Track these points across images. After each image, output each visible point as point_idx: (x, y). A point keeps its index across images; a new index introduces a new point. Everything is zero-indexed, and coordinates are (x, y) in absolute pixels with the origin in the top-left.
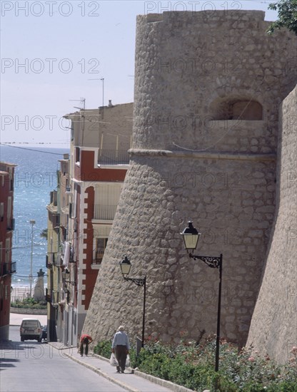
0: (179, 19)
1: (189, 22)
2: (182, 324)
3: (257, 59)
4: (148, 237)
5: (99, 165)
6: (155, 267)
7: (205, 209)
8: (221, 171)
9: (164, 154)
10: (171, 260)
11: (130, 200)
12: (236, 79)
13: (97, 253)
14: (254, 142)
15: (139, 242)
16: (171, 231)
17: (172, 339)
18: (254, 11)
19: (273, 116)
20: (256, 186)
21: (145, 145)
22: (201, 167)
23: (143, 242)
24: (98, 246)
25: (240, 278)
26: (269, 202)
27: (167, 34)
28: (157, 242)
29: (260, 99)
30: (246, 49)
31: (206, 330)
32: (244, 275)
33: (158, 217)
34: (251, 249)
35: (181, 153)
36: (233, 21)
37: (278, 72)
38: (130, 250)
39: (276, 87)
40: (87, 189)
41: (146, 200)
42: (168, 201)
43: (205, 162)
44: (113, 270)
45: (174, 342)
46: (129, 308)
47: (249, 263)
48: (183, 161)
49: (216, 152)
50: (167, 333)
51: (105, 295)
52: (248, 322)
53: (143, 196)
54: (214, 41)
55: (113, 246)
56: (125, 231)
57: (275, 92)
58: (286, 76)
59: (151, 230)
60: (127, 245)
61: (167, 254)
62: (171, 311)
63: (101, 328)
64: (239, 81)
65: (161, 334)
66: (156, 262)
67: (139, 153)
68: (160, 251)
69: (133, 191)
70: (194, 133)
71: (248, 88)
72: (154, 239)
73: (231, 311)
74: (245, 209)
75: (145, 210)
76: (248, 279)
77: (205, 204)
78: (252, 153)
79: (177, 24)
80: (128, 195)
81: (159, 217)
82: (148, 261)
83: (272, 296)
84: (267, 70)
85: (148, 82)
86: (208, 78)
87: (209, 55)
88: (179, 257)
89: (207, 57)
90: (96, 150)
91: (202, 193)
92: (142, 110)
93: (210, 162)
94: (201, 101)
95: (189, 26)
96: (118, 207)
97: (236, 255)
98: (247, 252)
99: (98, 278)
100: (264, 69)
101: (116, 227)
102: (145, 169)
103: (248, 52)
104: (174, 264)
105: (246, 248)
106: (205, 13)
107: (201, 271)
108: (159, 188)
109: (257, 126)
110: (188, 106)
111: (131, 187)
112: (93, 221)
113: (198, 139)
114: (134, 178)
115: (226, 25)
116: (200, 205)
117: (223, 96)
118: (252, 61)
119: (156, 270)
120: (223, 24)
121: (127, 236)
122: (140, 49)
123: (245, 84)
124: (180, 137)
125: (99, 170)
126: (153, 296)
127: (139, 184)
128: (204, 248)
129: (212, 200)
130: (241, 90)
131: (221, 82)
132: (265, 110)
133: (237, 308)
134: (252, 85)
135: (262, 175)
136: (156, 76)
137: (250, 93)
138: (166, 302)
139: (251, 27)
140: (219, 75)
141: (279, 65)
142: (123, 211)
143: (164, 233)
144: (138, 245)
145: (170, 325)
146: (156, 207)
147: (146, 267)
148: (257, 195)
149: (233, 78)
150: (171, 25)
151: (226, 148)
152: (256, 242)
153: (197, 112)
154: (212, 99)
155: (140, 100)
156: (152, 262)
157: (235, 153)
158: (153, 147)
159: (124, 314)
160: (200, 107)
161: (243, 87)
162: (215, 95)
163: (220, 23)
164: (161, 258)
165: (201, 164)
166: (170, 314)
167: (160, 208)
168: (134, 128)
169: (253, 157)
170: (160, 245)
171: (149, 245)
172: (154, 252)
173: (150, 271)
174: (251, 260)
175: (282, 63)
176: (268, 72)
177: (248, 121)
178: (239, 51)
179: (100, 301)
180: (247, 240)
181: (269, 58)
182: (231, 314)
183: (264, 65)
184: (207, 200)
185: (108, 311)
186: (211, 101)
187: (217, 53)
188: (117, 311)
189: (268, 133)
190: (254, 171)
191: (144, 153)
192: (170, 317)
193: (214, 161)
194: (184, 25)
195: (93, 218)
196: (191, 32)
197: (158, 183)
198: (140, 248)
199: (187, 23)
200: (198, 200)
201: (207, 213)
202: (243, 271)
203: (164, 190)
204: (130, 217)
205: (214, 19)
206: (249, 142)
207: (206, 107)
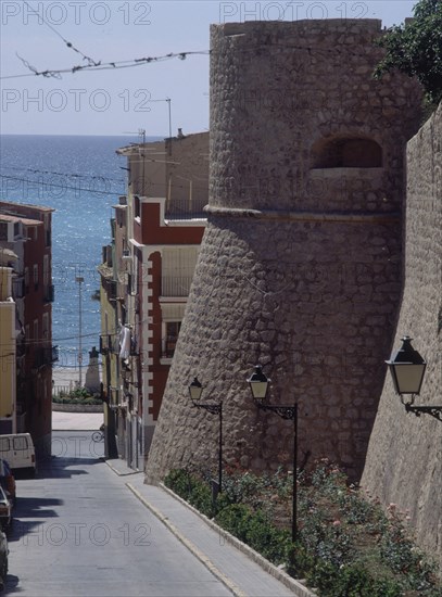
0: (266, 32)
1: (280, 36)
2: (281, 443)
3: (373, 85)
4: (233, 328)
5: (166, 222)
6: (242, 368)
7: (308, 289)
8: (328, 237)
9: (251, 214)
10: (264, 358)
11: (208, 277)
12: (345, 112)
13: (167, 343)
14: (372, 197)
15: (221, 334)
16: (264, 319)
17: (268, 465)
18: (366, 21)
19: (395, 162)
20: (375, 256)
21: (226, 202)
22: (301, 233)
23: (227, 335)
24: (168, 334)
25: (355, 381)
26: (392, 277)
27: (251, 51)
28: (244, 334)
29: (377, 138)
30: (358, 71)
31: (313, 451)
32: (361, 377)
33: (245, 301)
34: (370, 342)
35: (274, 214)
36: (338, 35)
37: (401, 101)
38: (209, 345)
39: (399, 122)
40: (151, 256)
41: (228, 277)
42: (258, 278)
43: (307, 225)
44: (188, 372)
45: (270, 469)
46: (210, 423)
47: (369, 361)
48: (277, 224)
49: (320, 212)
50: (261, 456)
51: (178, 406)
53: (224, 271)
54: (314, 62)
55: (187, 340)
56: (202, 319)
57: (398, 129)
58: (412, 106)
59: (236, 319)
60: (205, 339)
61: (258, 350)
62: (266, 427)
63: (173, 450)
64: (349, 115)
65: (254, 458)
66: (244, 362)
67: (218, 212)
68: (249, 347)
69: (212, 265)
70: (291, 187)
71: (361, 124)
72: (241, 330)
73: (345, 425)
74: (361, 288)
75: (228, 291)
76: (366, 382)
77: (307, 282)
78: (368, 212)
79: (264, 39)
80: (205, 270)
81: (248, 299)
82: (233, 361)
83: (390, 414)
84: (386, 99)
85: (227, 116)
86: (308, 111)
87: (309, 80)
88: (274, 354)
89: (305, 84)
90: (162, 201)
91: (302, 268)
92: (220, 154)
93: (312, 225)
94: (299, 143)
95: (280, 41)
96: (193, 286)
97: (350, 350)
98: (364, 345)
99: (168, 382)
100: (381, 98)
101: (191, 314)
102: (227, 235)
103: (360, 75)
104: (269, 363)
105: (364, 340)
106: (300, 24)
107: (304, 372)
108: (246, 260)
109: (374, 175)
110: (282, 149)
111: (208, 259)
112: (161, 299)
113: (295, 194)
114: (212, 246)
115: (330, 39)
116: (301, 283)
117: (328, 136)
118: (366, 87)
119: (244, 372)
120: (326, 39)
121: (205, 325)
122: (216, 71)
123: (357, 119)
124: (271, 192)
125: (167, 228)
126: (242, 408)
127: (218, 255)
128: (308, 342)
129: (316, 277)
130: (352, 127)
131: (325, 117)
132: (385, 153)
133: (352, 421)
134: (366, 121)
135: (383, 241)
136: (238, 109)
137: (364, 130)
138: (258, 415)
139: (363, 41)
140: (322, 106)
141: (402, 93)
142: (198, 292)
143: (254, 321)
144: (220, 338)
145: (264, 446)
146: (243, 287)
147: (231, 369)
148: (377, 269)
149: (341, 111)
150: (256, 40)
151: (332, 205)
152: (377, 332)
153: (294, 158)
154: (313, 140)
155: (218, 141)
156: (238, 361)
157: (346, 212)
158: (237, 205)
159: (203, 432)
160: (297, 151)
161: (354, 123)
162: (317, 134)
163: (321, 37)
164: (250, 355)
165: (301, 227)
166: (265, 432)
167: (247, 289)
168: (211, 178)
169: (370, 218)
170: (249, 339)
171: (234, 338)
172: (241, 348)
173: (237, 373)
174: (370, 356)
175: (406, 90)
176: (388, 102)
177: (362, 169)
178: (348, 74)
179: (172, 415)
180: (364, 329)
181: (388, 83)
182: (346, 430)
183: (382, 93)
184: (310, 276)
185: (182, 428)
186: (313, 142)
187: (318, 77)
188: (195, 428)
189: (390, 184)
190: (371, 235)
191: (224, 213)
192: (264, 435)
193: (318, 224)
194: (274, 41)
195: (160, 295)
196: (282, 50)
197: (244, 255)
198: (222, 342)
199: (278, 37)
200: (297, 277)
201: (310, 294)
202: (361, 372)
203: (253, 264)
204: (208, 300)
205: (313, 32)
206: (365, 197)
207: (305, 151)
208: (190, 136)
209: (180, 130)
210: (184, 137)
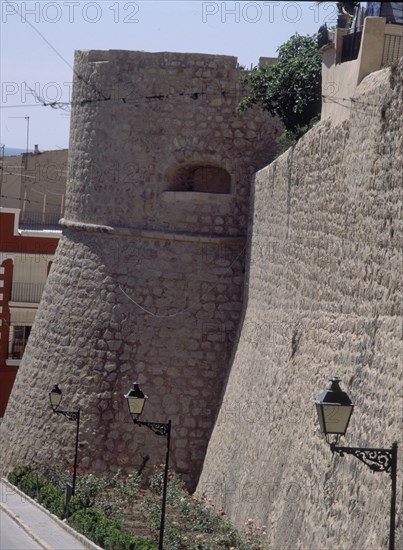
0: (129, 61)
1: (141, 65)
2: (120, 448)
3: (226, 116)
4: (82, 335)
5: (20, 231)
6: (89, 375)
7: (154, 303)
8: (176, 256)
9: (105, 230)
10: (109, 366)
11: (60, 286)
12: (199, 141)
13: (13, 345)
14: (219, 221)
15: (70, 341)
16: (111, 329)
17: (108, 466)
18: (223, 57)
19: (243, 190)
20: (219, 276)
21: (81, 218)
22: (151, 250)
23: (75, 342)
24: (15, 337)
25: (195, 393)
26: (234, 297)
27: (114, 78)
28: (92, 343)
29: (228, 167)
30: (213, 104)
31: (151, 456)
32: (200, 389)
33: (94, 311)
34: (210, 357)
35: (126, 231)
36: (196, 68)
37: (251, 134)
38: (57, 351)
39: (249, 153)
40: (4, 262)
41: (80, 288)
42: (108, 291)
43: (157, 244)
44: (36, 375)
45: (110, 471)
46: (55, 425)
47: (208, 374)
48: (129, 240)
49: (171, 232)
50: (102, 459)
51: (25, 406)
52: (203, 448)
53: (76, 282)
55: (36, 344)
56: (53, 325)
57: (247, 159)
58: (261, 139)
59: (85, 327)
60: (54, 345)
61: (105, 359)
62: (108, 431)
63: (17, 448)
64: (202, 143)
65: (95, 460)
66: (91, 368)
67: (73, 226)
68: (96, 355)
69: (64, 276)
70: (144, 207)
71: (213, 153)
72: (89, 338)
73: (183, 433)
74: (204, 306)
75: (79, 301)
76: (205, 394)
77: (154, 297)
78: (215, 235)
79: (126, 67)
80: (57, 280)
81: (97, 310)
82: (81, 366)
83: (233, 426)
84: (237, 131)
85: (87, 137)
86: (164, 138)
87: (166, 109)
88: (119, 363)
89: (163, 112)
90: (17, 212)
91: (150, 284)
92: (78, 172)
93: (162, 244)
94: (154, 166)
95: (142, 71)
96: (44, 294)
97: (192, 363)
98: (205, 359)
99: (16, 383)
100: (234, 130)
101: (41, 320)
102: (80, 248)
103: (215, 107)
104: (114, 371)
105: (205, 355)
106: (162, 56)
107: (147, 382)
108: (97, 273)
109: (223, 201)
110: (138, 171)
111: (61, 269)
112: (11, 304)
113: (148, 214)
114: (64, 258)
115: (188, 72)
116: (149, 297)
117: (182, 161)
118: (219, 119)
119: (90, 378)
120: (185, 70)
121: (54, 332)
122: (78, 95)
123: (210, 148)
124: (125, 211)
125: (20, 237)
126: (86, 412)
127: (71, 267)
128: (152, 353)
129: (163, 292)
130: (204, 155)
131: (179, 143)
132: (234, 181)
133: (190, 429)
134: (218, 150)
135: (228, 263)
136: (97, 131)
137: (216, 159)
138: (101, 420)
139: (219, 76)
140: (178, 134)
141: (252, 126)
142: (50, 300)
143: (102, 331)
144: (69, 345)
145: (106, 449)
146: (93, 298)
147: (78, 374)
148: (221, 288)
149: (195, 140)
150: (118, 67)
151: (183, 227)
152: (217, 347)
153: (148, 180)
154: (168, 165)
155: (77, 159)
156: (85, 368)
157: (195, 234)
158: (92, 221)
159: (48, 432)
160: (152, 174)
161: (207, 151)
162: (172, 160)
163: (180, 69)
164: (97, 363)
165: (151, 245)
166: (106, 435)
167: (98, 300)
168: (68, 193)
169: (217, 240)
170: (97, 347)
171: (82, 346)
172: (88, 355)
173: (83, 379)
174: (210, 369)
175: (257, 124)
176: (239, 134)
177: (212, 195)
178: (203, 106)
179: (18, 414)
180: (206, 344)
181: (241, 117)
182: (183, 438)
183: (234, 125)
184: (157, 291)
185: (27, 428)
186: (167, 166)
187: (175, 106)
188: (40, 429)
189: (237, 210)
190: (217, 257)
191: (79, 227)
192: (106, 438)
193: (168, 243)
194: (135, 69)
195: (10, 299)
196: (143, 79)
197: (96, 268)
198: (71, 349)
199: (139, 67)
200: (146, 292)
201: (157, 308)
202: (200, 384)
203: (104, 277)
204: (59, 308)
205: (173, 64)
206: (213, 221)
207: (160, 175)
208: (45, 152)
209: (36, 146)
210: (40, 154)
